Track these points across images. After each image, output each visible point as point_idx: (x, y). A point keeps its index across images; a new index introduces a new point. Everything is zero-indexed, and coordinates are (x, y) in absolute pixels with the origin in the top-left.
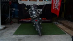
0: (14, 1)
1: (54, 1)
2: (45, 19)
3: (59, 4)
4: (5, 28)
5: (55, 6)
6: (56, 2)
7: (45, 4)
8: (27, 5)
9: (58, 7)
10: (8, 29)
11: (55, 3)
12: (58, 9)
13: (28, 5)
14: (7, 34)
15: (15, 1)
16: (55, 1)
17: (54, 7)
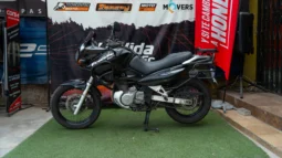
0: (31, 11)
1: (206, 8)
3: (227, 21)
5: (210, 31)
6: (214, 11)
7: (168, 21)
9: (226, 31)
11: (211, 14)
13: (90, 29)
15: (36, 12)
16: (211, 7)
17: (204, 34)
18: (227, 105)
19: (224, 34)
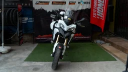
0: (26, 4)
1: (95, 3)
2: (80, 34)
3: (104, 9)
4: (10, 51)
8: (48, 11)
10: (15, 52)
11: (97, 6)
12: (102, 17)
14: (14, 60)
15: (28, 5)
16: (97, 3)
17: (94, 14)
18: (102, 42)
19: (102, 14)
